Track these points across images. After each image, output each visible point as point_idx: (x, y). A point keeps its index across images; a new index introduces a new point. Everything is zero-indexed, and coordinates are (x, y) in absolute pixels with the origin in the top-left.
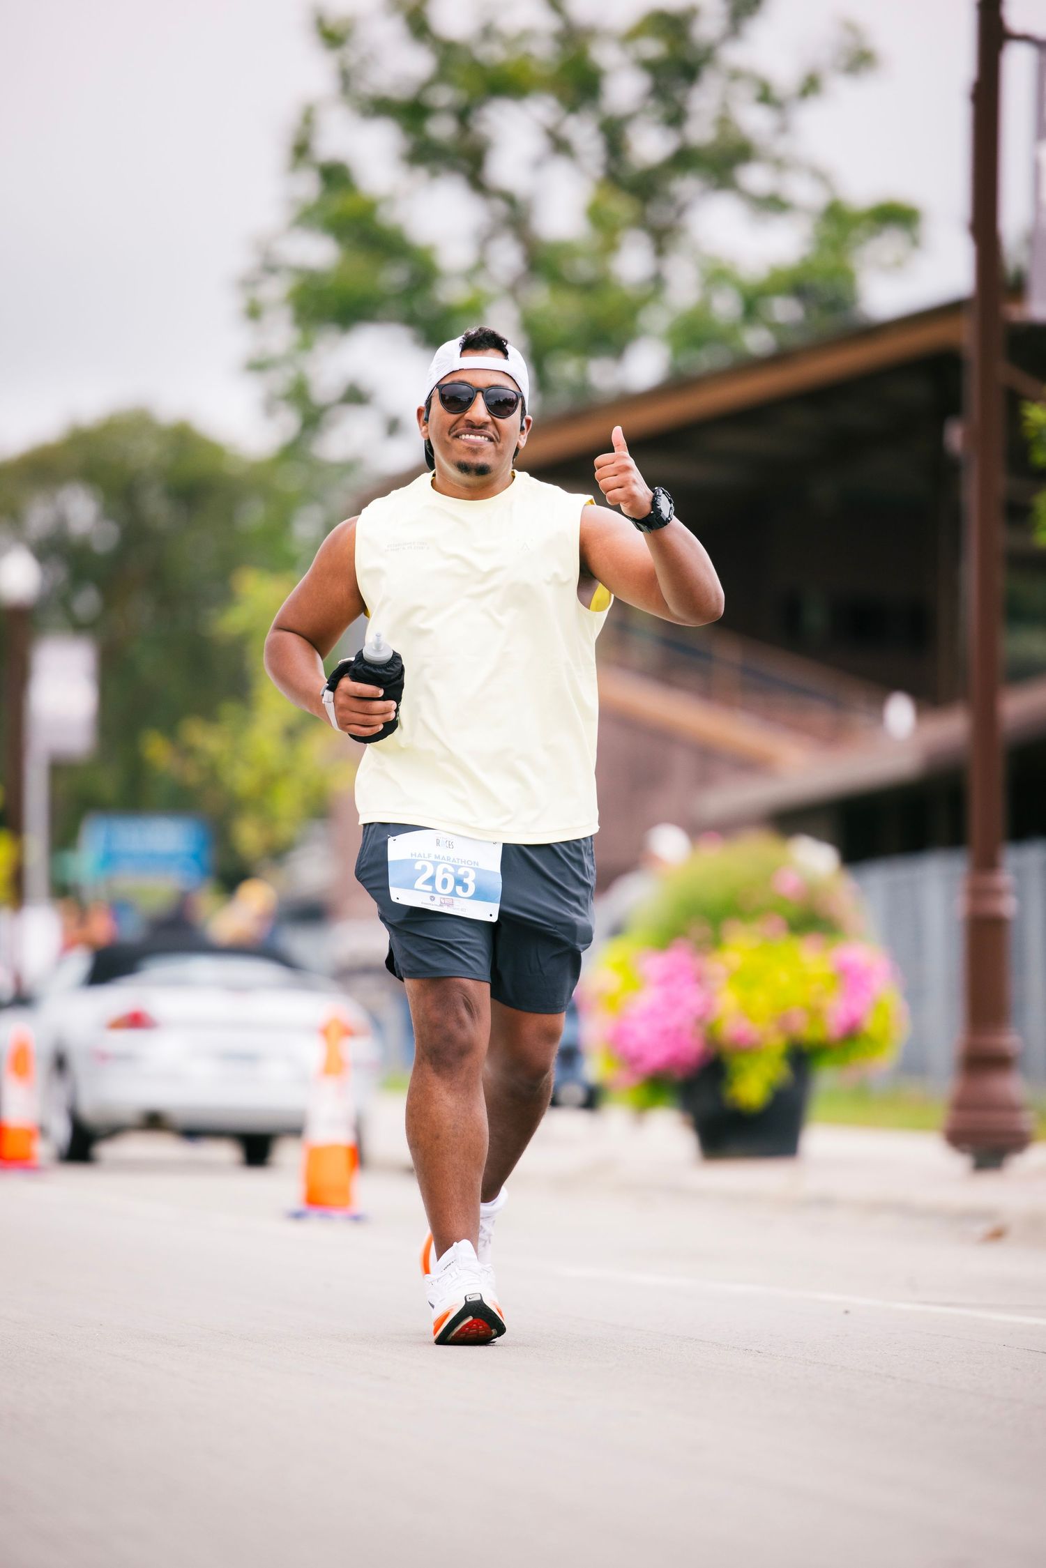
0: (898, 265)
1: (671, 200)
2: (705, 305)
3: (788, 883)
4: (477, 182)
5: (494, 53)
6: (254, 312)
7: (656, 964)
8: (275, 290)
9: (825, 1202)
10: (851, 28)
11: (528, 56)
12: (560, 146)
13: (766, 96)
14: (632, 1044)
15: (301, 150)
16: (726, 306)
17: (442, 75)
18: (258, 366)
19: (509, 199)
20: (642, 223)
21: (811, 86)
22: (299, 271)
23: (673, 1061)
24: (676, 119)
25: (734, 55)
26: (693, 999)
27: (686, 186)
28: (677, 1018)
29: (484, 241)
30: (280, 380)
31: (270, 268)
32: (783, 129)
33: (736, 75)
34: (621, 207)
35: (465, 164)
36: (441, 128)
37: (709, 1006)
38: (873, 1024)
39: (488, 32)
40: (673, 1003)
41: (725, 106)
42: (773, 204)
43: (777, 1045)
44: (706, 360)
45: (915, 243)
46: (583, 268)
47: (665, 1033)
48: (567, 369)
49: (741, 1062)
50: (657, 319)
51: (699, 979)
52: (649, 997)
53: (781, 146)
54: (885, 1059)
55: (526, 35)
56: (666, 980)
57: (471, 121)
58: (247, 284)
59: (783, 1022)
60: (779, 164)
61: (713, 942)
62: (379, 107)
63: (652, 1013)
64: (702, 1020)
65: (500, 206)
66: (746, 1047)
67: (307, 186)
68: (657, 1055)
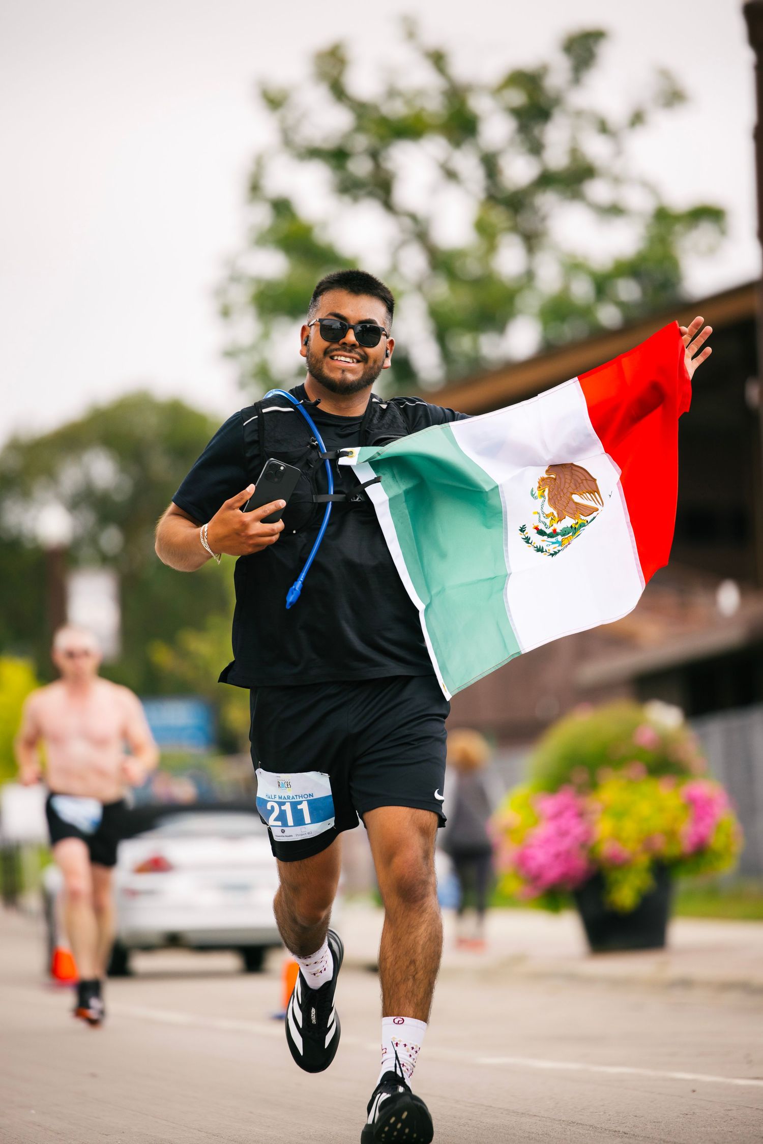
0: (712, 251)
1: (535, 210)
2: (566, 290)
3: (645, 736)
4: (388, 205)
5: (397, 110)
6: (226, 313)
7: (550, 805)
8: (241, 296)
9: (685, 983)
10: (665, 74)
11: (422, 109)
12: (451, 175)
13: (603, 128)
14: (533, 865)
15: (255, 188)
16: (582, 290)
17: (359, 128)
18: (230, 354)
19: (413, 217)
20: (515, 229)
21: (637, 119)
22: (257, 281)
23: (565, 877)
24: (536, 148)
25: (578, 99)
26: (577, 830)
27: (547, 201)
28: (565, 844)
29: (396, 249)
30: (249, 362)
31: (235, 278)
32: (619, 152)
33: (579, 114)
34: (499, 217)
35: (380, 192)
36: (360, 167)
37: (588, 834)
38: (717, 841)
39: (392, 93)
40: (563, 833)
41: (574, 139)
42: (614, 211)
43: (643, 861)
44: (569, 331)
45: (723, 232)
46: (473, 268)
47: (557, 856)
48: (464, 343)
49: (615, 875)
50: (531, 302)
51: (580, 815)
52: (544, 830)
53: (617, 167)
54: (727, 867)
55: (420, 93)
56: (556, 816)
57: (381, 160)
58: (219, 292)
59: (647, 843)
60: (617, 180)
61: (592, 785)
62: (313, 153)
63: (548, 841)
64: (586, 843)
65: (407, 222)
66: (620, 863)
67: (262, 216)
68: (553, 873)
